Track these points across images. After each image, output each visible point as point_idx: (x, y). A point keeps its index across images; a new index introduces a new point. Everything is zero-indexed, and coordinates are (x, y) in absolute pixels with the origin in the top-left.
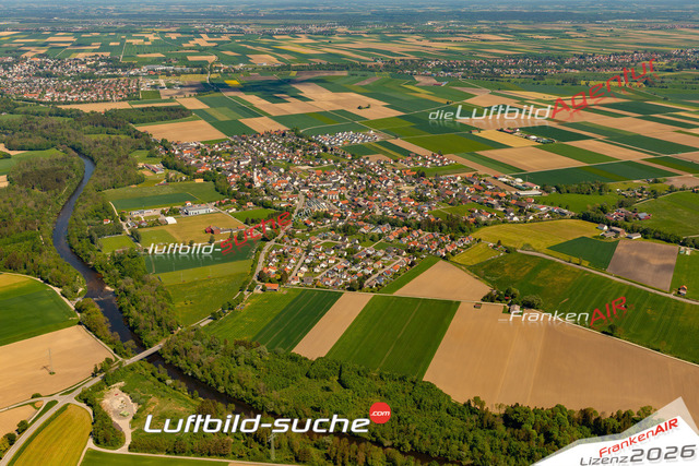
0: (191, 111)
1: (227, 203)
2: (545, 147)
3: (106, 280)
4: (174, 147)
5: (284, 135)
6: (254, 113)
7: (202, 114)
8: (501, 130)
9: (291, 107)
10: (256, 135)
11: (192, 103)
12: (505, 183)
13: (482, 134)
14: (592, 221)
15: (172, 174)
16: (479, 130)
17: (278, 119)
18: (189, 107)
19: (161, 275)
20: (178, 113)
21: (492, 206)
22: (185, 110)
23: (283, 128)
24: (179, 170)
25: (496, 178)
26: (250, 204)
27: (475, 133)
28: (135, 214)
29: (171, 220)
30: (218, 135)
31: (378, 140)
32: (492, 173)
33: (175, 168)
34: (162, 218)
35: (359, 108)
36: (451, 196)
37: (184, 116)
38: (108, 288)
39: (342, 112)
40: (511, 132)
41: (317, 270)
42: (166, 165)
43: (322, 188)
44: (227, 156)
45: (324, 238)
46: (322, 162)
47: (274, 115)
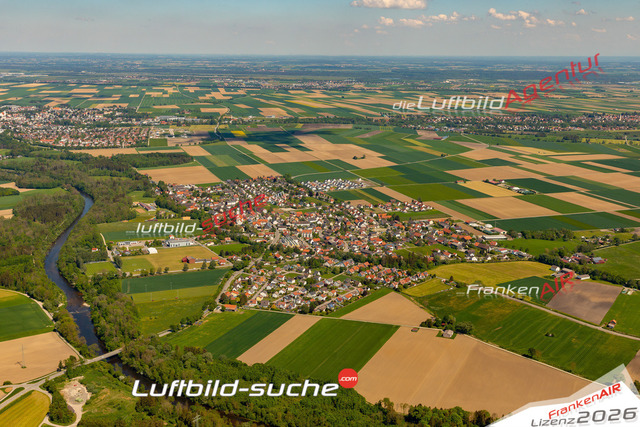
0: (192, 158)
1: (207, 238)
2: (525, 197)
3: (84, 298)
4: (170, 189)
5: (275, 180)
6: (252, 160)
7: (203, 160)
8: (487, 181)
9: (290, 156)
10: (248, 180)
11: (196, 151)
12: (475, 228)
13: (467, 185)
14: (547, 263)
15: (163, 212)
16: (465, 181)
17: (274, 167)
18: (191, 154)
19: (133, 295)
20: (181, 159)
21: (456, 247)
22: (187, 156)
23: (275, 174)
24: (170, 209)
25: (467, 223)
26: (228, 239)
27: (461, 183)
28: (121, 244)
29: (153, 250)
30: (214, 179)
31: (364, 187)
32: (465, 218)
33: (166, 207)
34: (146, 248)
35: (355, 158)
36: (419, 237)
37: (185, 162)
38: (85, 304)
39: (338, 162)
40: (496, 183)
41: (275, 295)
42: (159, 204)
43: (300, 227)
44: (217, 198)
45: (289, 270)
46: (305, 205)
47: (270, 162)
